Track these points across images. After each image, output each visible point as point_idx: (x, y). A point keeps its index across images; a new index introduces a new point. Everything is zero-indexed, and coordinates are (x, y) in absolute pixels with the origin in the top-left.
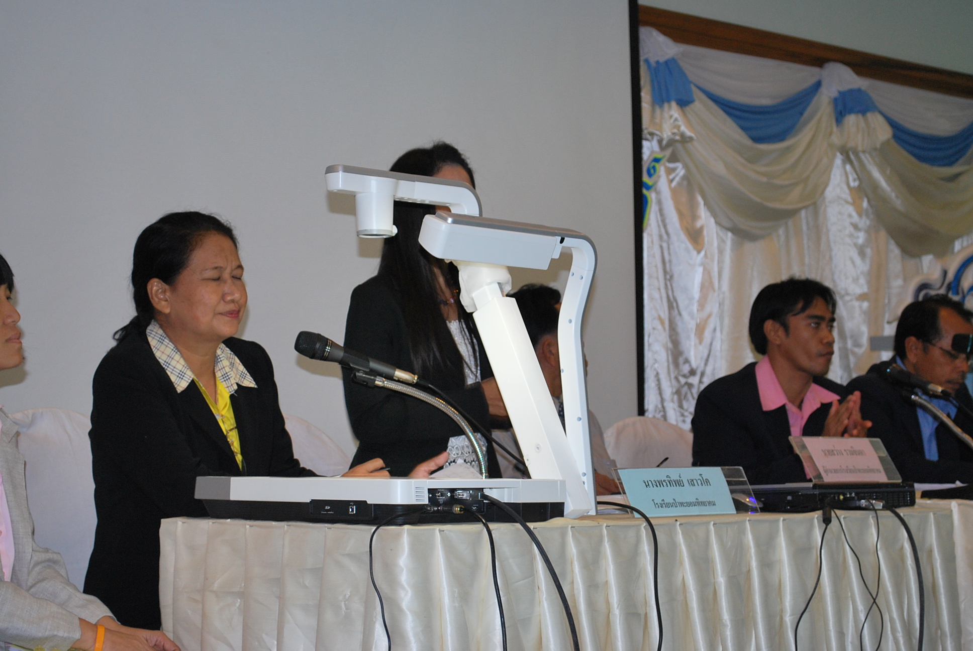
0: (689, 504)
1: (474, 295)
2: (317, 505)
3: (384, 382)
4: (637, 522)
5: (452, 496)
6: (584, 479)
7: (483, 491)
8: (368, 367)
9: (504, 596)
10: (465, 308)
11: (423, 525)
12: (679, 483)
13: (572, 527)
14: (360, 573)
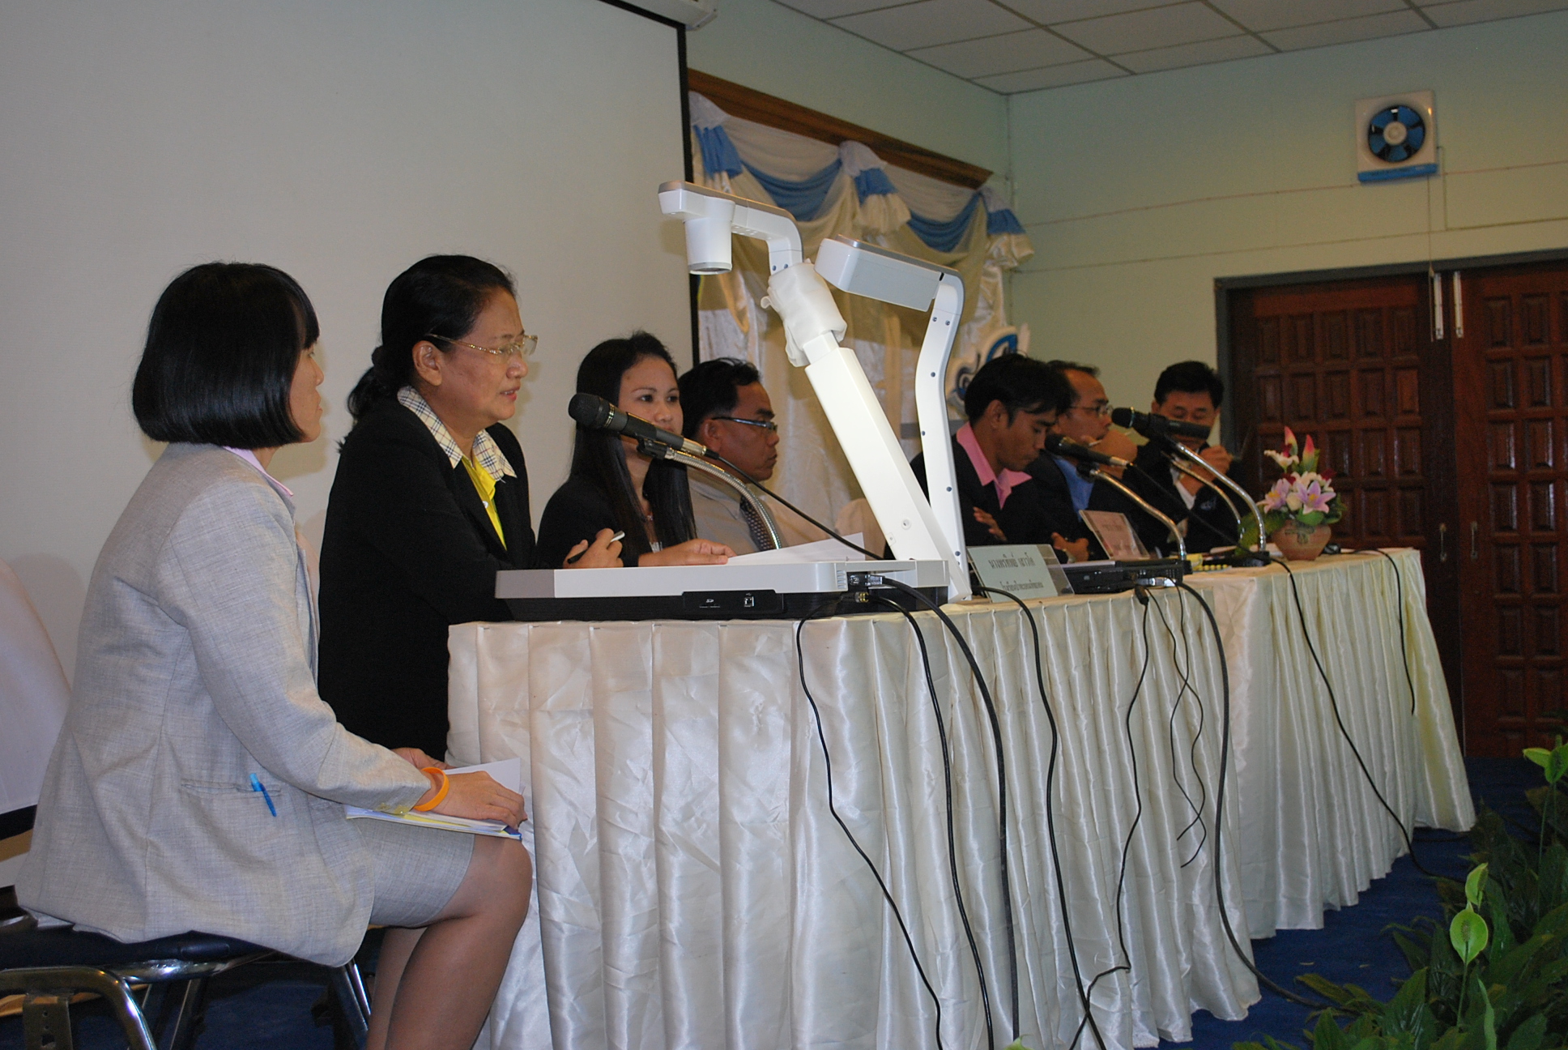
0: (1026, 586)
1: (805, 346)
2: (693, 597)
5: (863, 582)
6: (959, 558)
8: (654, 436)
10: (792, 362)
12: (1012, 563)
13: (970, 614)
14: (784, 678)
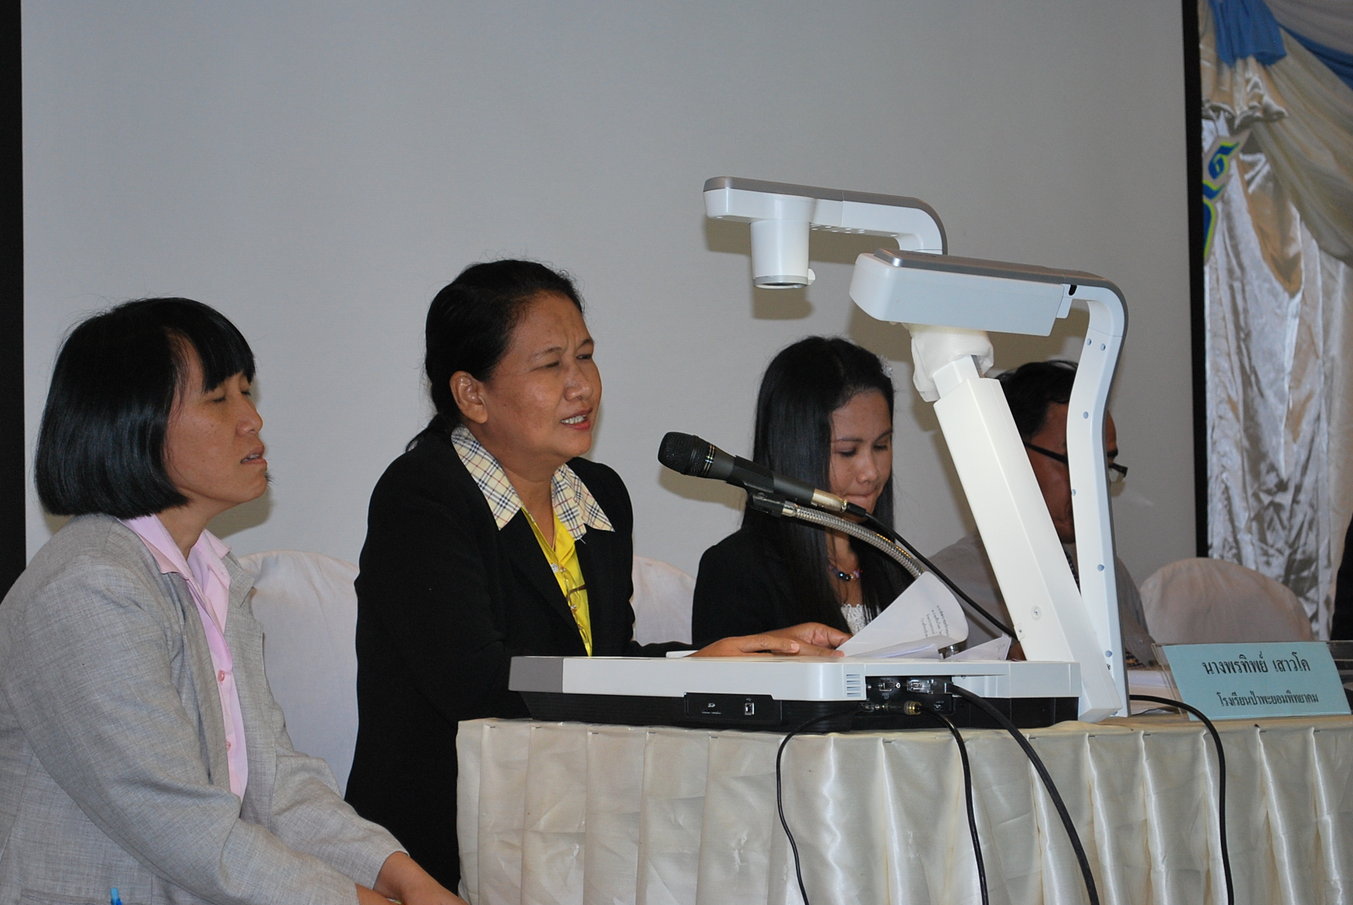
0: (1276, 700)
1: (935, 375)
2: (695, 700)
3: (796, 510)
4: (1194, 729)
5: (903, 688)
6: (1110, 661)
7: (951, 680)
8: (771, 486)
9: (985, 843)
10: (922, 395)
11: (860, 732)
12: (1259, 666)
13: (1090, 736)
14: (762, 807)
